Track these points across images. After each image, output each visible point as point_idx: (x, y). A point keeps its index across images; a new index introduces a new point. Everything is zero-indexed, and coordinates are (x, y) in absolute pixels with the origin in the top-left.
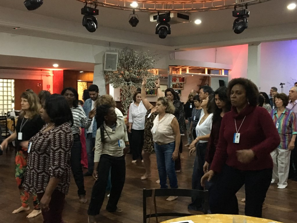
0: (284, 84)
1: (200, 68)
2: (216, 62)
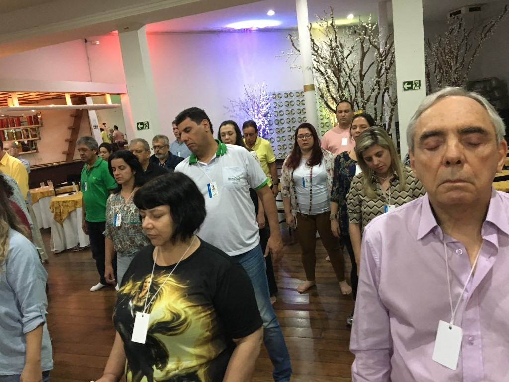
1: (51, 94)
2: (92, 81)
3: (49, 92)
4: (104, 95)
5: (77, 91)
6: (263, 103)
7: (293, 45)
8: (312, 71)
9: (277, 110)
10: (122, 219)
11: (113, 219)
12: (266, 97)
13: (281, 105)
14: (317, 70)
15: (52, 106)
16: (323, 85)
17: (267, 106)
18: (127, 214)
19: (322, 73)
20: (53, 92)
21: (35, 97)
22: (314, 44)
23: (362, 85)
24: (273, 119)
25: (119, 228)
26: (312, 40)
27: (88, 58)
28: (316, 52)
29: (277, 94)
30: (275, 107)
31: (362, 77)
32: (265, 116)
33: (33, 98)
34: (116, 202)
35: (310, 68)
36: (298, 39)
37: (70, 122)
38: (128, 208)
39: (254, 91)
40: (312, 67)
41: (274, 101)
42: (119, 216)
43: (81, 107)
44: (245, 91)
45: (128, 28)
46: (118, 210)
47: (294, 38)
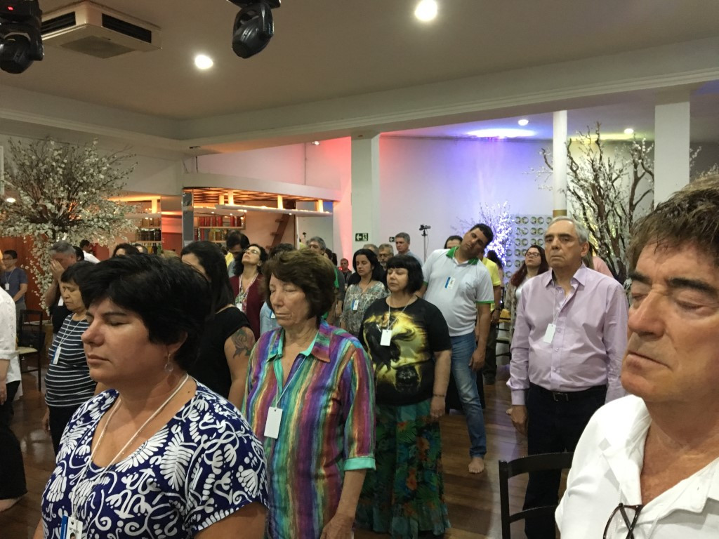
0: (429, 228)
1: (265, 194)
2: (305, 184)
3: (262, 193)
4: (317, 201)
5: (291, 194)
6: (502, 227)
7: (546, 162)
8: (566, 195)
9: (519, 237)
10: (359, 305)
11: (351, 304)
12: (506, 220)
13: (526, 231)
14: (573, 193)
15: (264, 208)
16: (580, 213)
17: (507, 232)
18: (363, 301)
19: (579, 198)
20: (267, 193)
21: (247, 196)
22: (573, 161)
23: (632, 216)
24: (512, 248)
25: (355, 312)
26: (571, 158)
27: (306, 159)
28: (575, 172)
29: (521, 217)
30: (517, 234)
31: (632, 207)
32: (503, 243)
33: (244, 197)
34: (355, 291)
35: (563, 191)
36: (552, 156)
37: (274, 227)
38: (365, 297)
39: (492, 211)
40: (565, 189)
41: (517, 226)
42: (357, 302)
43: (291, 212)
44: (480, 211)
45: (361, 136)
46: (356, 297)
47: (548, 155)
